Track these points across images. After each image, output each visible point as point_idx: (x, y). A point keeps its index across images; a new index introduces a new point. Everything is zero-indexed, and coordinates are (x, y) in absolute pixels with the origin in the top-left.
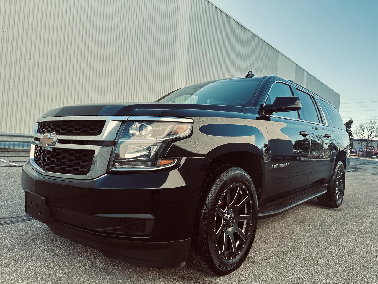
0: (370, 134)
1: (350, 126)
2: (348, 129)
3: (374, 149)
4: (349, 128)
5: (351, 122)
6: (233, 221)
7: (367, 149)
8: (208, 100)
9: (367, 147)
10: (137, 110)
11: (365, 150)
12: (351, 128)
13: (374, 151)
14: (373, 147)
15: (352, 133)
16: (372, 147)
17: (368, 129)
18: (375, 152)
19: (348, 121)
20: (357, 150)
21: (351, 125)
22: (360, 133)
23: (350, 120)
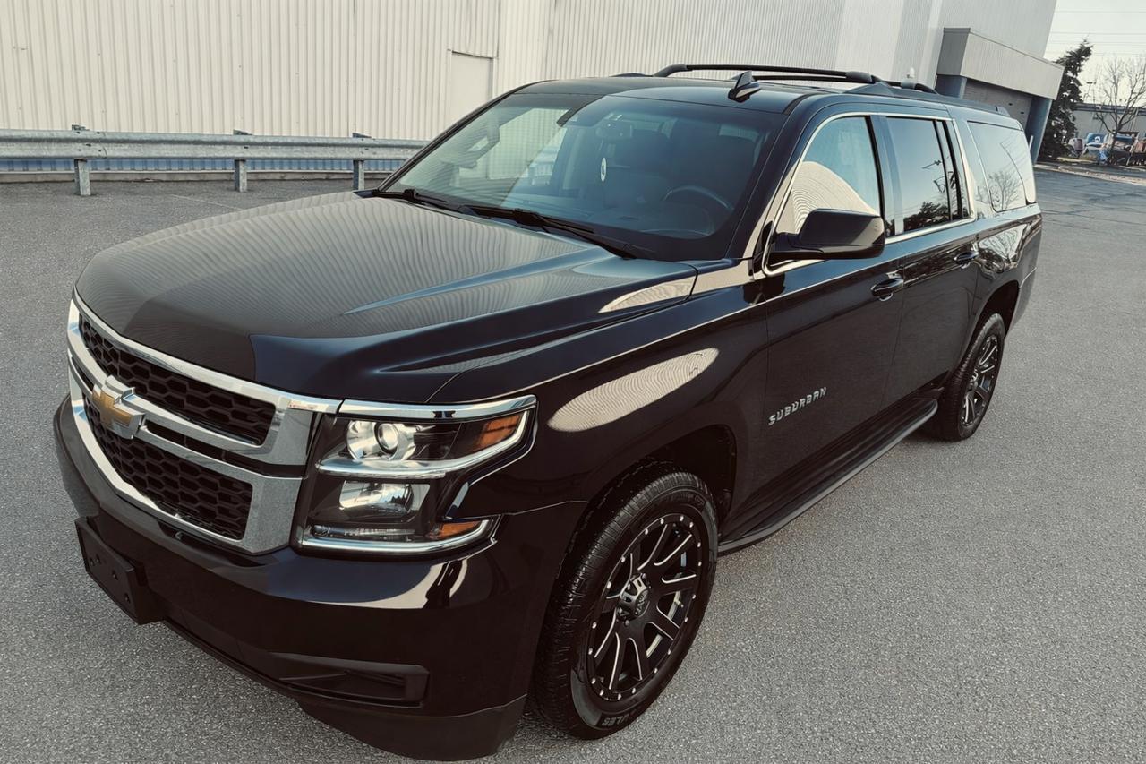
0: (1133, 96)
1: (1079, 66)
2: (1070, 74)
3: (1137, 141)
4: (1075, 72)
5: (1084, 52)
6: (644, 606)
7: (1115, 139)
8: (604, 163)
9: (1115, 135)
10: (377, 372)
11: (1110, 142)
12: (1080, 71)
13: (1138, 147)
14: (1136, 134)
15: (1080, 87)
16: (1130, 134)
17: (1133, 79)
18: (1139, 149)
19: (1075, 48)
20: (1085, 141)
21: (1082, 63)
22: (1106, 91)
23: (1082, 47)
